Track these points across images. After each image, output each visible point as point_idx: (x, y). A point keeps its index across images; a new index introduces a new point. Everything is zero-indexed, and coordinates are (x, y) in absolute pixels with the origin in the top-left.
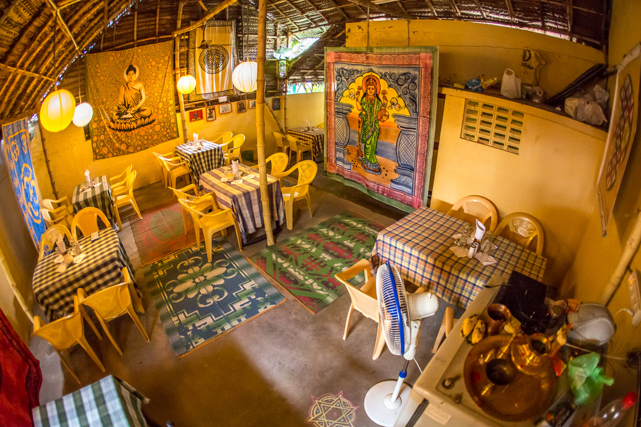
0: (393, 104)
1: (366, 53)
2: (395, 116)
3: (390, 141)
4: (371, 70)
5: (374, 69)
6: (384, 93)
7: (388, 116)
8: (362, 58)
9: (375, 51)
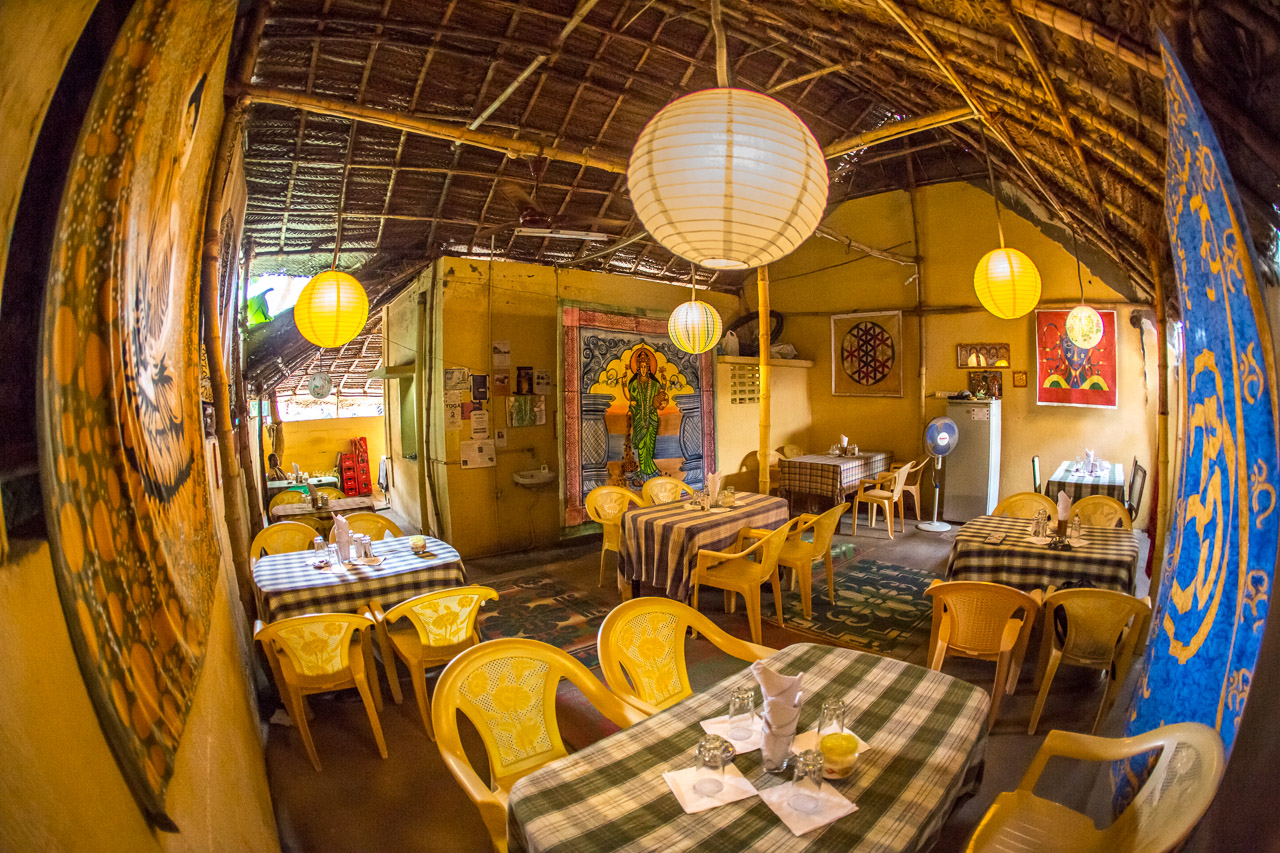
0: (673, 383)
1: (636, 317)
2: (676, 398)
3: (671, 433)
4: (643, 341)
5: (647, 339)
6: (662, 370)
7: (667, 400)
8: (630, 323)
9: (650, 314)
